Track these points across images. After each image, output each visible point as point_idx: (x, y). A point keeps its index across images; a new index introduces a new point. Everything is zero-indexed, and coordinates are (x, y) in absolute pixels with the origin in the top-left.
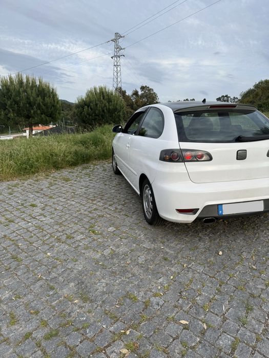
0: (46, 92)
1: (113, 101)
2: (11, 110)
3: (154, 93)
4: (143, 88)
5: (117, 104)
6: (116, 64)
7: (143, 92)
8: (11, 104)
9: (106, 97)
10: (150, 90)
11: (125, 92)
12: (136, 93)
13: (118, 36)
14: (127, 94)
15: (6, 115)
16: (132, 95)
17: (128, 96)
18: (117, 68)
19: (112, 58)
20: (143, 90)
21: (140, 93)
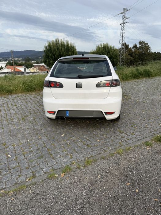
0: (69, 48)
1: (110, 52)
2: (51, 59)
3: (149, 46)
4: (140, 43)
5: (112, 54)
6: (122, 28)
7: (140, 45)
8: (51, 56)
9: (106, 50)
10: (145, 44)
11: (128, 46)
12: (135, 46)
13: (125, 10)
14: (129, 47)
15: (49, 61)
16: (133, 48)
17: (130, 48)
18: (123, 31)
19: (120, 24)
20: (140, 44)
21: (138, 46)
